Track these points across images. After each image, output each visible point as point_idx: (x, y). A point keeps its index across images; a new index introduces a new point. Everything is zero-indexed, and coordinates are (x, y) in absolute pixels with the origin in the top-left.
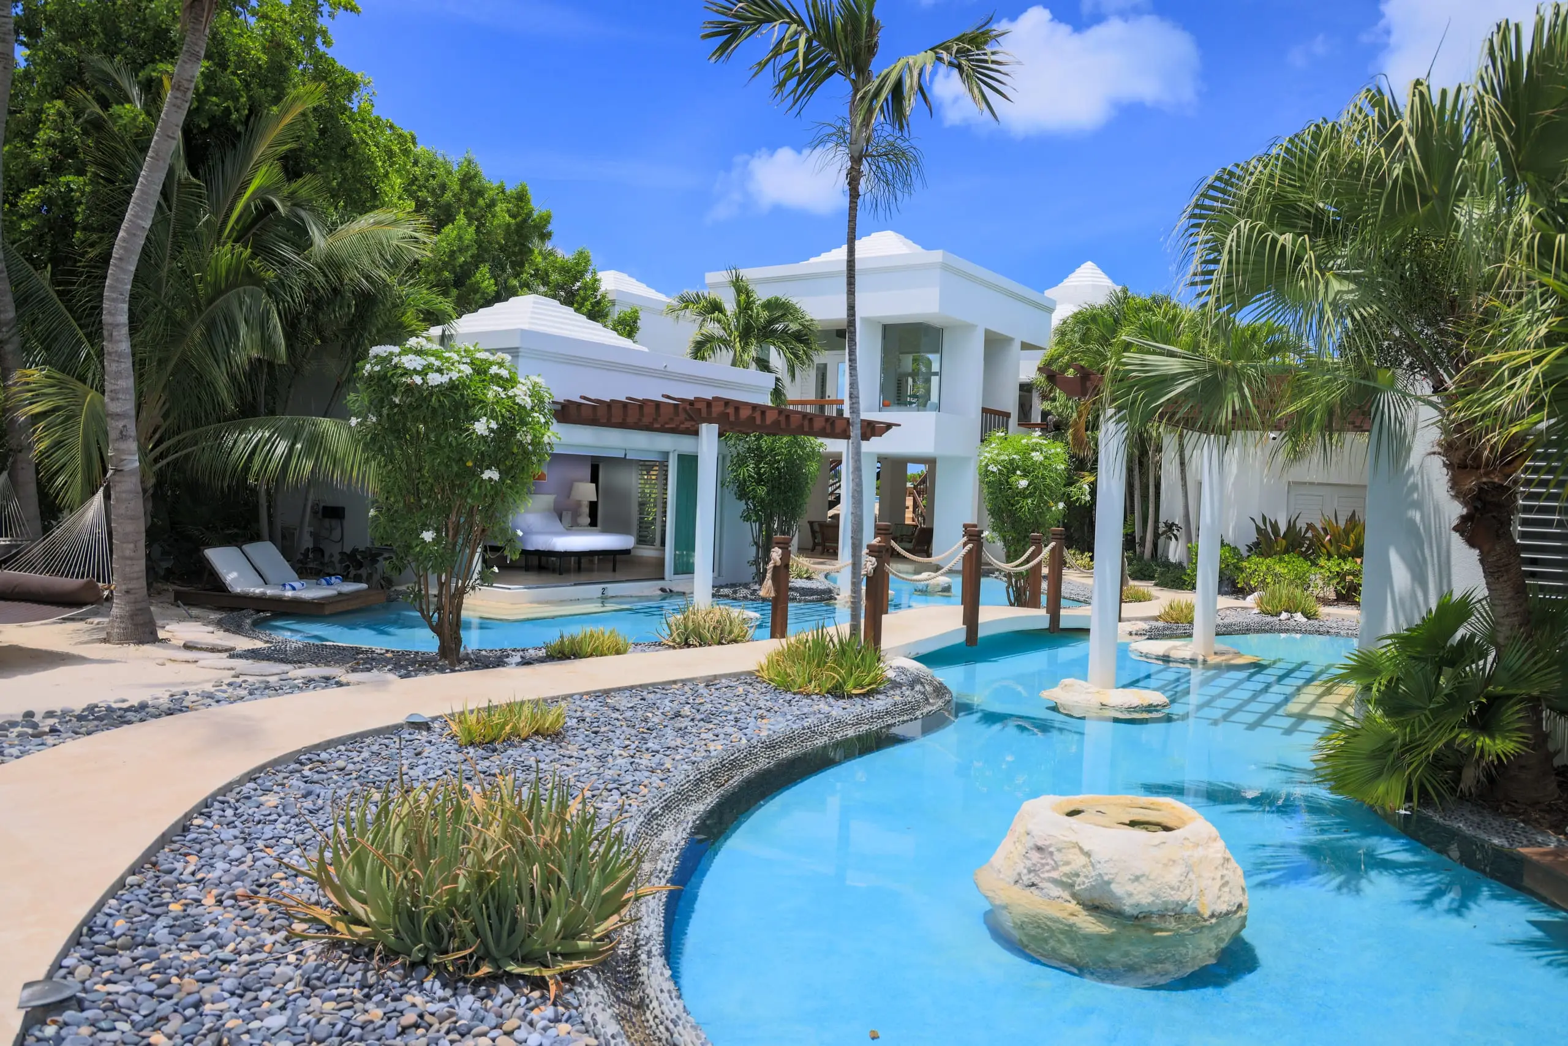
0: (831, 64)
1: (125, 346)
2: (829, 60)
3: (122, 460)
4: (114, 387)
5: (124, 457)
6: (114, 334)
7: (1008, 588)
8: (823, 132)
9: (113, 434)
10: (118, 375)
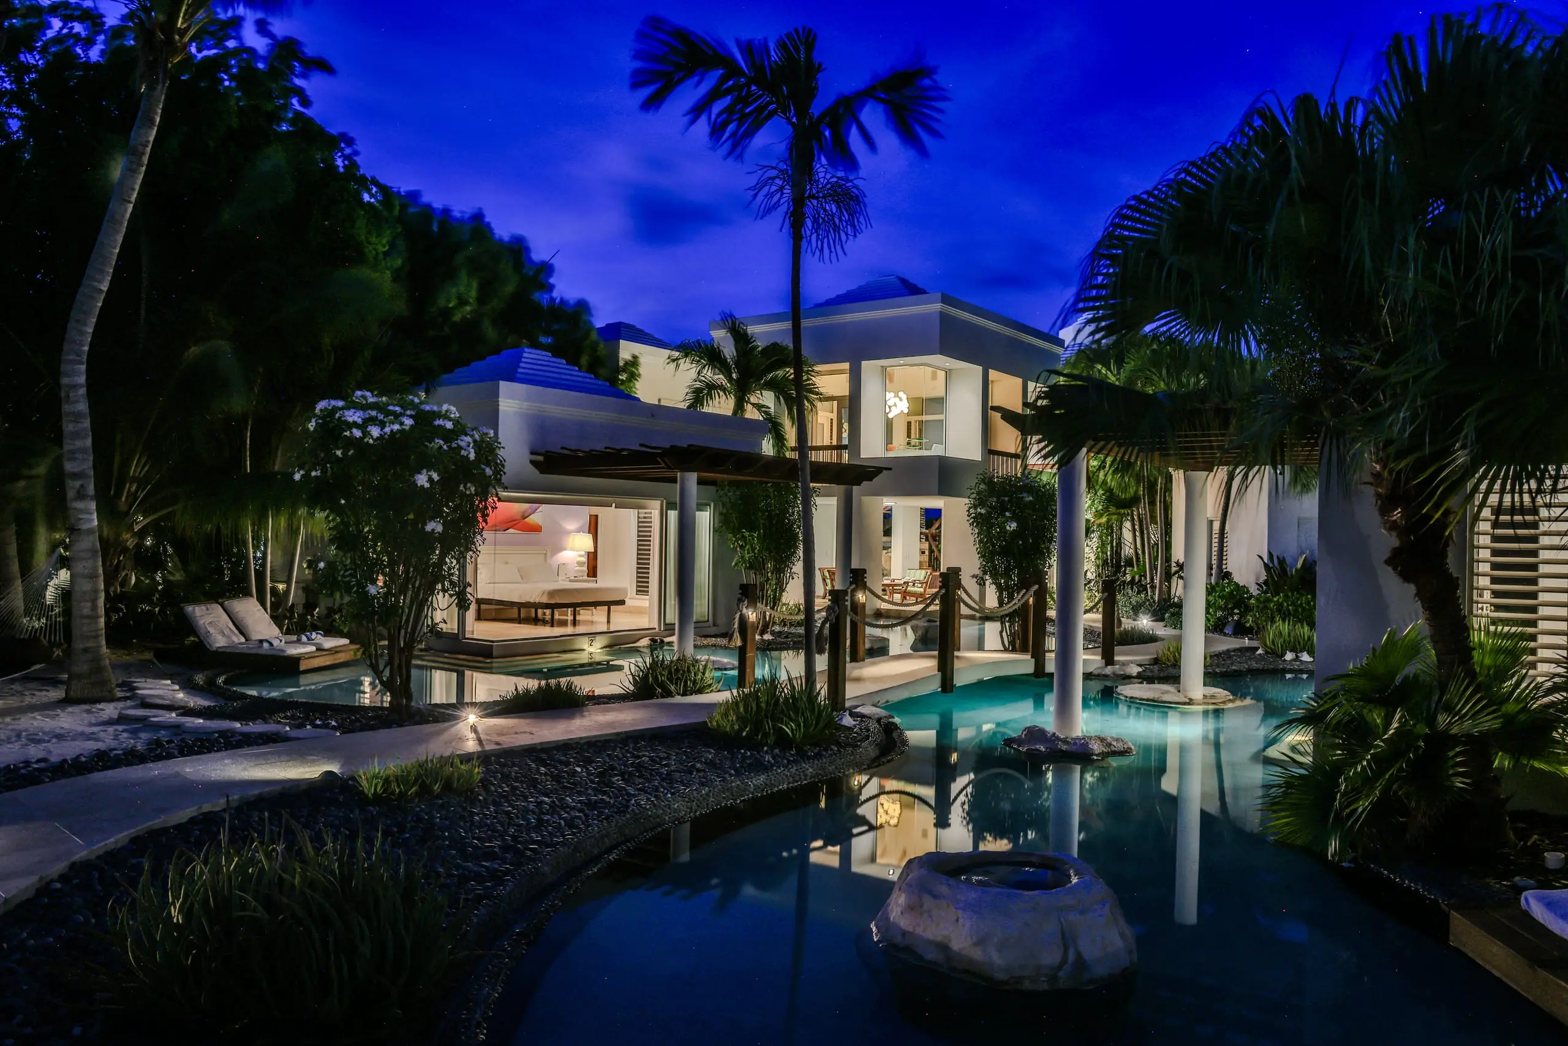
0: (772, 107)
1: (83, 406)
2: (770, 103)
3: (80, 519)
4: (72, 447)
5: (81, 516)
6: (71, 395)
7: (1001, 632)
8: (767, 175)
9: (70, 494)
10: (76, 435)
